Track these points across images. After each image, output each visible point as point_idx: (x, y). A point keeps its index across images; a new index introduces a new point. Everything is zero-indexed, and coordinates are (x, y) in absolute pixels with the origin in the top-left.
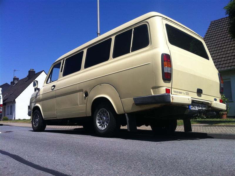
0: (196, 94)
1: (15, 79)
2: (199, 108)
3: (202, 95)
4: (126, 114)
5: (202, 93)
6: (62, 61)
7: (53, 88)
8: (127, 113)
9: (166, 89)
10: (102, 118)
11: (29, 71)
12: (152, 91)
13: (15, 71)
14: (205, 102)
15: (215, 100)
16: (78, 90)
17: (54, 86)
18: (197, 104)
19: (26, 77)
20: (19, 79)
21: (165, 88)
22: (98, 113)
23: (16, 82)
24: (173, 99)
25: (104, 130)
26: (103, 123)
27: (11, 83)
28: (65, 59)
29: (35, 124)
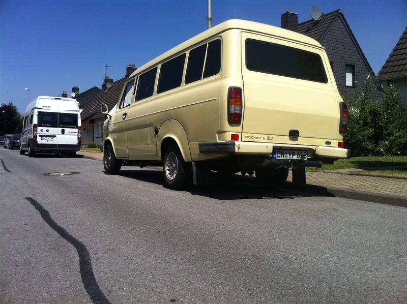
0: (288, 137)
1: (107, 80)
2: (293, 156)
3: (299, 138)
4: (193, 163)
5: (298, 135)
6: (136, 78)
7: (124, 116)
8: (195, 162)
9: (232, 135)
10: (171, 165)
11: (127, 68)
12: (217, 135)
13: (106, 67)
14: (304, 148)
15: (328, 143)
16: (148, 123)
17: (125, 114)
18: (290, 151)
19: (124, 77)
20: (114, 81)
21: (231, 133)
22: (168, 157)
23: (109, 86)
24: (239, 148)
25: (173, 180)
26: (173, 171)
27: (103, 86)
28: (139, 76)
29: (107, 164)
